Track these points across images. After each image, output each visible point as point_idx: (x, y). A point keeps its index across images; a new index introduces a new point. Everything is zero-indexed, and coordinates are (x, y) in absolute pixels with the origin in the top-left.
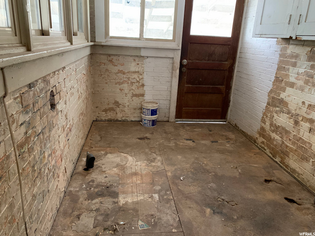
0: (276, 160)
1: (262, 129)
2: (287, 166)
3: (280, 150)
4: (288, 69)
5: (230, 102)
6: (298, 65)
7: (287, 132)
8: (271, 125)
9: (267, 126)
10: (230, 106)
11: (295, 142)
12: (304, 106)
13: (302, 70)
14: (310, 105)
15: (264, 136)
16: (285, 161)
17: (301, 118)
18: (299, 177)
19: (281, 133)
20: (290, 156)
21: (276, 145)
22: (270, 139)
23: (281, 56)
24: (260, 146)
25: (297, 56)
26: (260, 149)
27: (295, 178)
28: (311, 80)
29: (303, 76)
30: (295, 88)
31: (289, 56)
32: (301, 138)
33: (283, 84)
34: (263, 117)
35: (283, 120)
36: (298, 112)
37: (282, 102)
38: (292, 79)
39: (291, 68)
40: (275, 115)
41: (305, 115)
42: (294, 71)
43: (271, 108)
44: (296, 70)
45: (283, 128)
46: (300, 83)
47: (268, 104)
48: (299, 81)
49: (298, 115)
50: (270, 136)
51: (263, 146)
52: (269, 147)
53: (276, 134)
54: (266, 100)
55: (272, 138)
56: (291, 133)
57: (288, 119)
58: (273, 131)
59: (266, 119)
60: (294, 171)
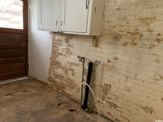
0: (60, 92)
1: (50, 77)
2: (65, 93)
3: (61, 86)
4: (58, 47)
5: (28, 66)
6: (62, 44)
7: (63, 77)
8: (54, 75)
9: (52, 76)
10: (29, 68)
11: (67, 81)
12: (68, 63)
13: (64, 47)
14: (71, 63)
15: (51, 81)
16: (64, 91)
17: (68, 69)
18: (72, 97)
19: (60, 78)
20: (66, 88)
21: (58, 84)
22: (55, 82)
23: (53, 40)
24: (50, 86)
25: (60, 40)
26: (50, 88)
27: (70, 98)
28: (69, 51)
29: (65, 50)
30: (62, 55)
31: (57, 40)
32: (69, 79)
33: (57, 54)
34: (49, 71)
35: (59, 71)
36: (66, 66)
37: (58, 63)
38: (60, 51)
39: (59, 46)
40: (55, 69)
41: (69, 68)
42: (61, 48)
43: (53, 66)
44: (61, 47)
45: (61, 75)
46: (64, 53)
47: (51, 64)
48: (64, 52)
49: (66, 68)
50: (54, 80)
51: (52, 86)
52: (55, 86)
53: (58, 79)
54: (49, 63)
55: (56, 81)
56: (64, 77)
57: (62, 71)
58: (56, 78)
59: (51, 72)
60: (69, 95)
